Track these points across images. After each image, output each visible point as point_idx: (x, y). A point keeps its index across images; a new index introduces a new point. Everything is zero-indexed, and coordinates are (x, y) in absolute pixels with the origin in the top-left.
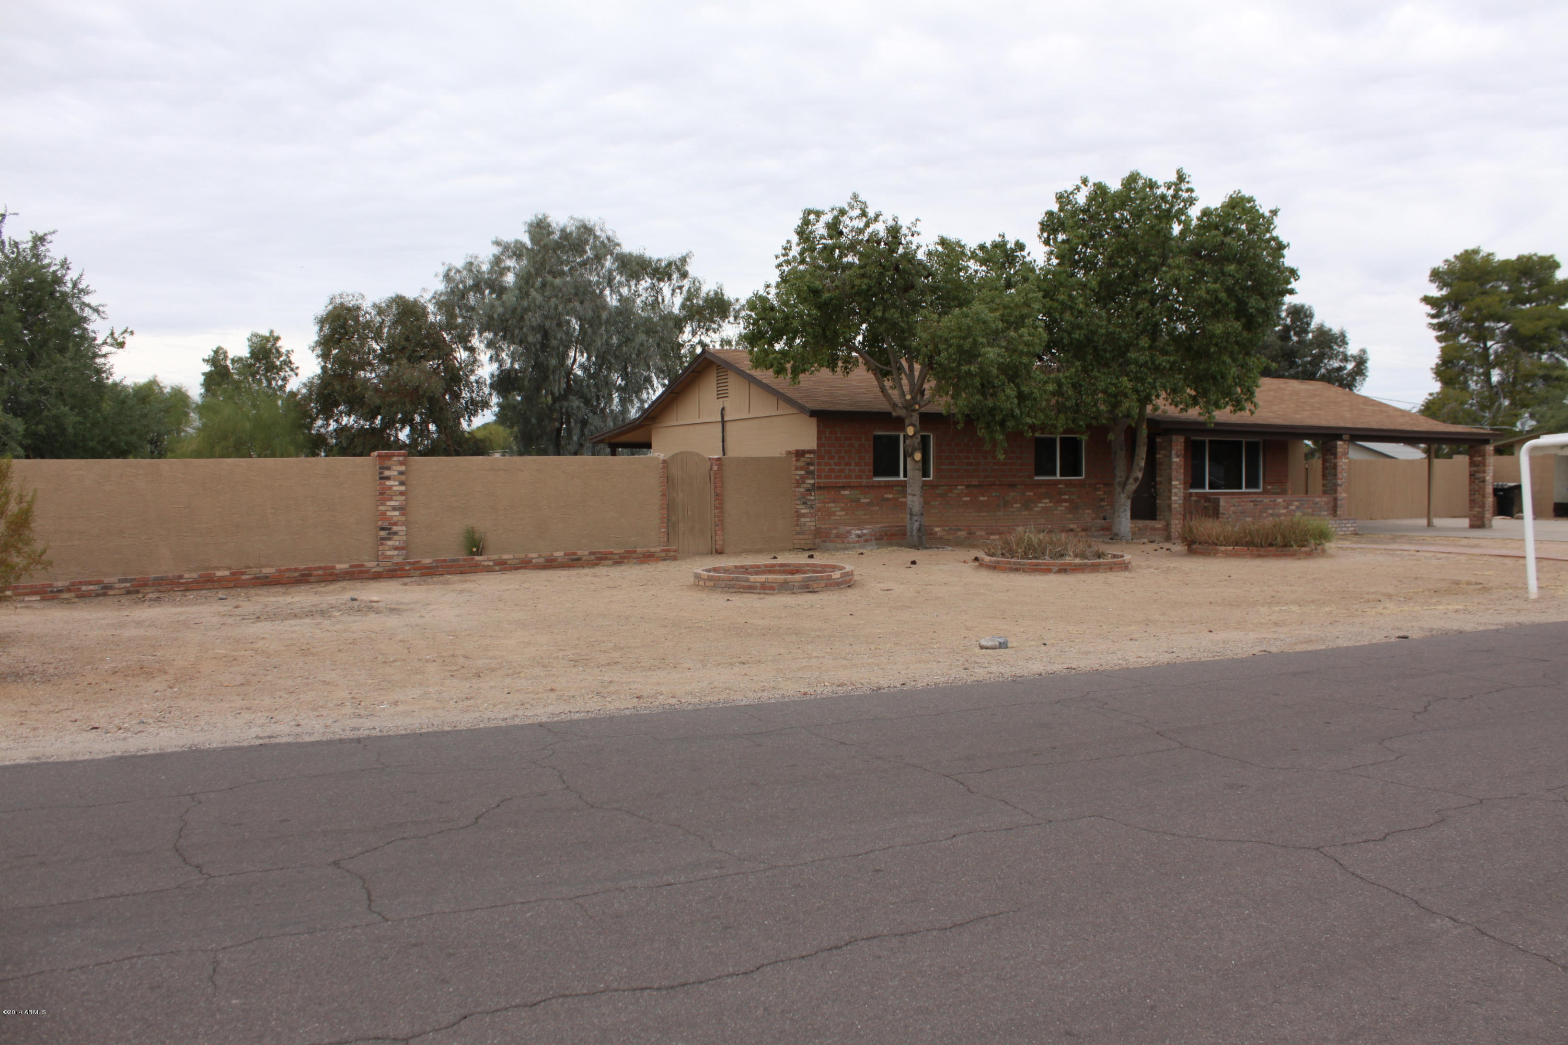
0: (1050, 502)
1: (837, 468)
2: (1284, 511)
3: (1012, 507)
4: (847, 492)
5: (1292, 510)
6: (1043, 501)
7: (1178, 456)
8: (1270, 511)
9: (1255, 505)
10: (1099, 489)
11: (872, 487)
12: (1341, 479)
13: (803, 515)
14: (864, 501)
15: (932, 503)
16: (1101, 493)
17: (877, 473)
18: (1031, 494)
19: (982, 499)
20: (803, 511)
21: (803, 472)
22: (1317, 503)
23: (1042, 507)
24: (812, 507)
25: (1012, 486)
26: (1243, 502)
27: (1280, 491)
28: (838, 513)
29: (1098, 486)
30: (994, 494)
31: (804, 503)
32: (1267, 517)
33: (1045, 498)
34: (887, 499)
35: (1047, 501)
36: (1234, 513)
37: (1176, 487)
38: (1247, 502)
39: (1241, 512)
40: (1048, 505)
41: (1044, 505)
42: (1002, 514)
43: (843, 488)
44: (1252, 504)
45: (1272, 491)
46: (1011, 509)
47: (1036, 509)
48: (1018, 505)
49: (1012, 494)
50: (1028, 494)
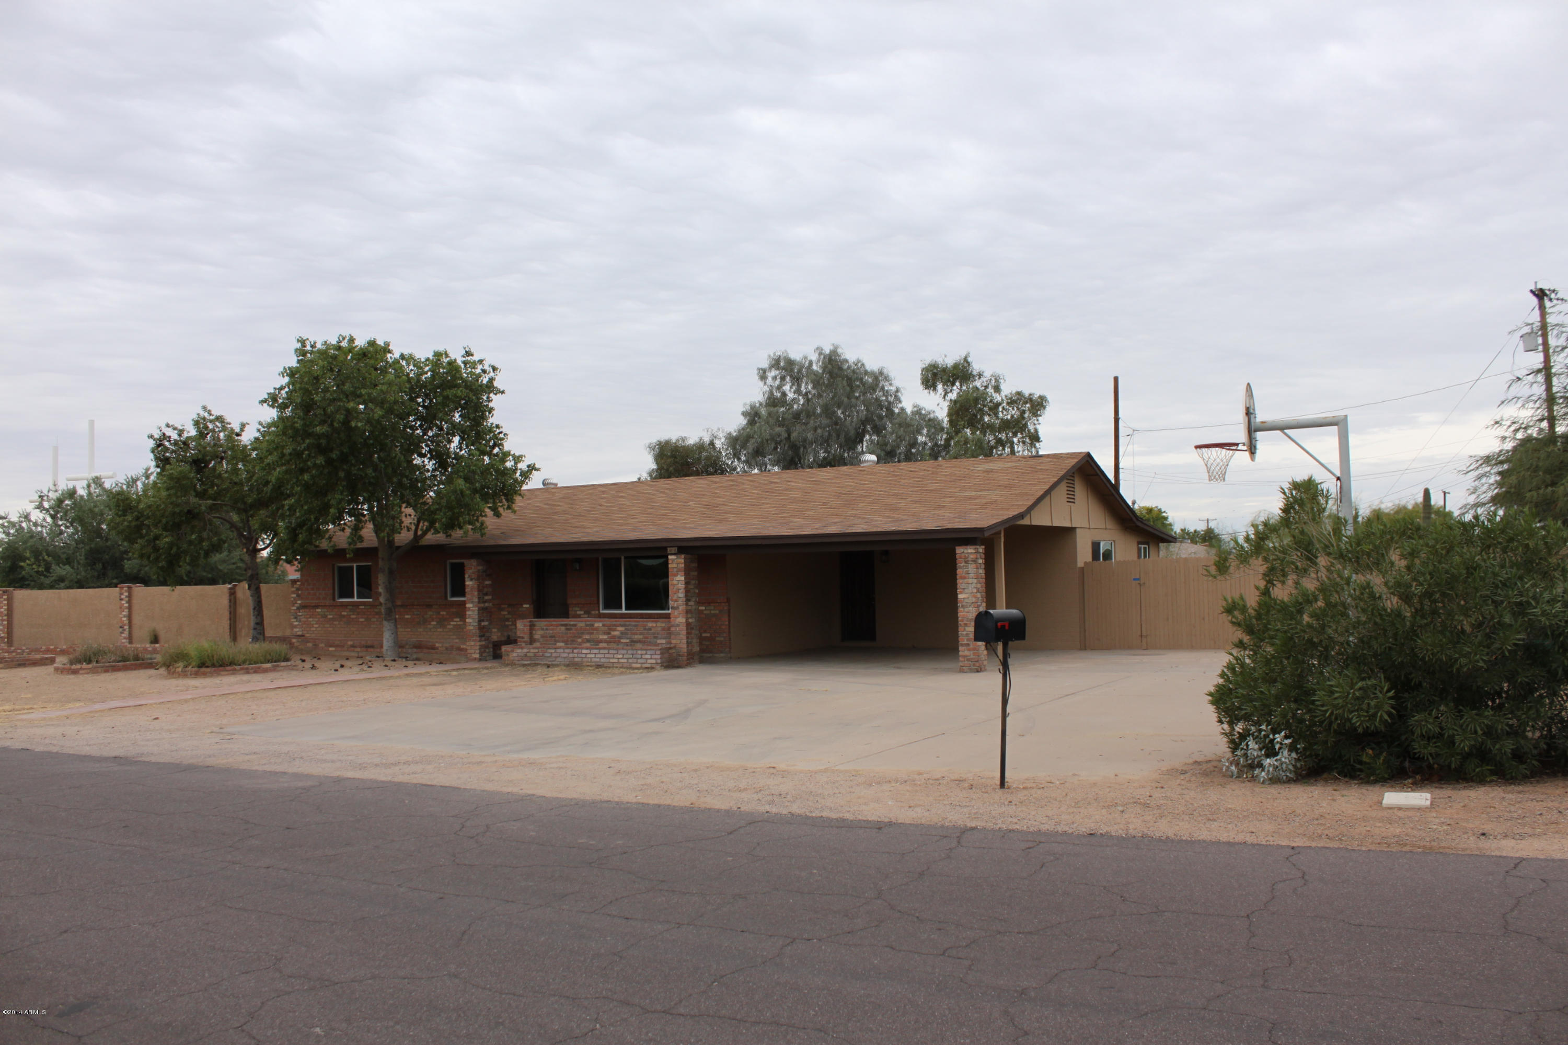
0: (460, 621)
1: (312, 592)
2: (605, 637)
3: (430, 624)
4: (319, 610)
5: (614, 637)
6: (455, 620)
7: (471, 580)
8: (587, 637)
9: (567, 629)
10: (503, 610)
11: (335, 606)
12: (676, 601)
13: (296, 627)
14: (330, 617)
15: (373, 620)
16: (506, 613)
17: (341, 596)
18: (445, 613)
19: (407, 617)
20: (296, 623)
21: (295, 595)
22: (650, 629)
23: (454, 625)
24: (300, 621)
25: (429, 606)
26: (552, 625)
27: (717, 612)
28: (315, 626)
29: (503, 606)
30: (416, 613)
31: (296, 618)
32: (583, 642)
33: (456, 617)
34: (344, 616)
35: (458, 620)
36: (542, 637)
37: (469, 609)
38: (558, 625)
39: (551, 637)
40: (459, 623)
41: (455, 623)
42: (421, 630)
43: (317, 607)
44: (563, 628)
45: (705, 612)
46: (429, 626)
47: (448, 627)
48: (435, 623)
49: (430, 613)
50: (442, 613)
